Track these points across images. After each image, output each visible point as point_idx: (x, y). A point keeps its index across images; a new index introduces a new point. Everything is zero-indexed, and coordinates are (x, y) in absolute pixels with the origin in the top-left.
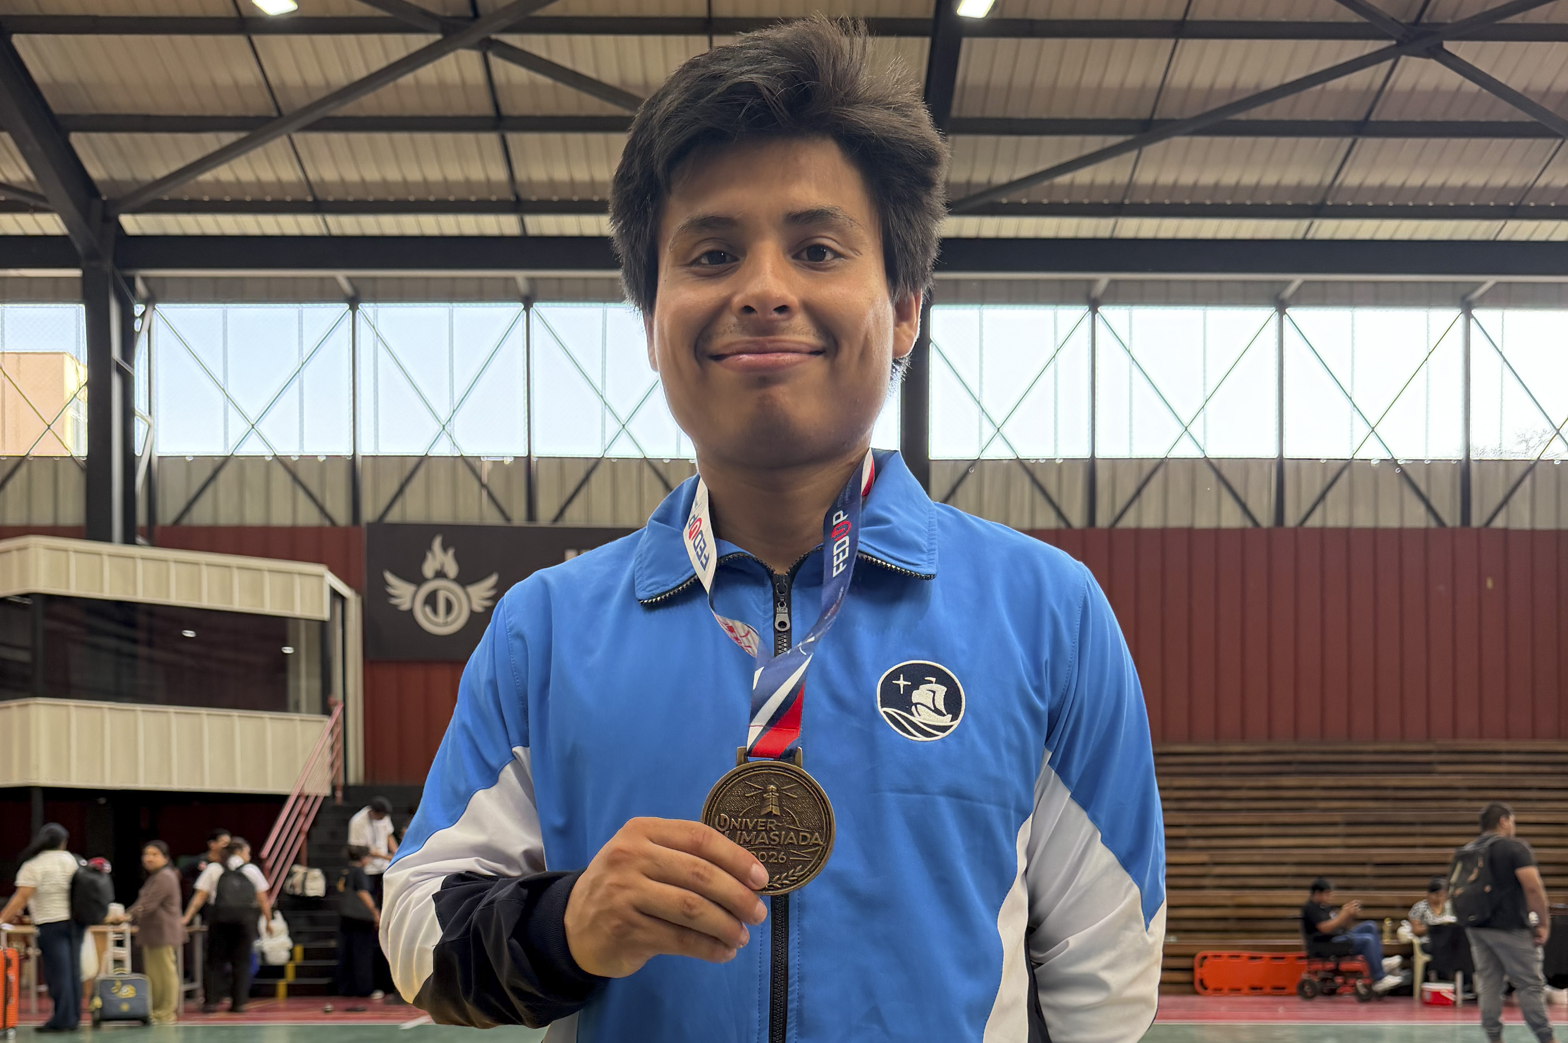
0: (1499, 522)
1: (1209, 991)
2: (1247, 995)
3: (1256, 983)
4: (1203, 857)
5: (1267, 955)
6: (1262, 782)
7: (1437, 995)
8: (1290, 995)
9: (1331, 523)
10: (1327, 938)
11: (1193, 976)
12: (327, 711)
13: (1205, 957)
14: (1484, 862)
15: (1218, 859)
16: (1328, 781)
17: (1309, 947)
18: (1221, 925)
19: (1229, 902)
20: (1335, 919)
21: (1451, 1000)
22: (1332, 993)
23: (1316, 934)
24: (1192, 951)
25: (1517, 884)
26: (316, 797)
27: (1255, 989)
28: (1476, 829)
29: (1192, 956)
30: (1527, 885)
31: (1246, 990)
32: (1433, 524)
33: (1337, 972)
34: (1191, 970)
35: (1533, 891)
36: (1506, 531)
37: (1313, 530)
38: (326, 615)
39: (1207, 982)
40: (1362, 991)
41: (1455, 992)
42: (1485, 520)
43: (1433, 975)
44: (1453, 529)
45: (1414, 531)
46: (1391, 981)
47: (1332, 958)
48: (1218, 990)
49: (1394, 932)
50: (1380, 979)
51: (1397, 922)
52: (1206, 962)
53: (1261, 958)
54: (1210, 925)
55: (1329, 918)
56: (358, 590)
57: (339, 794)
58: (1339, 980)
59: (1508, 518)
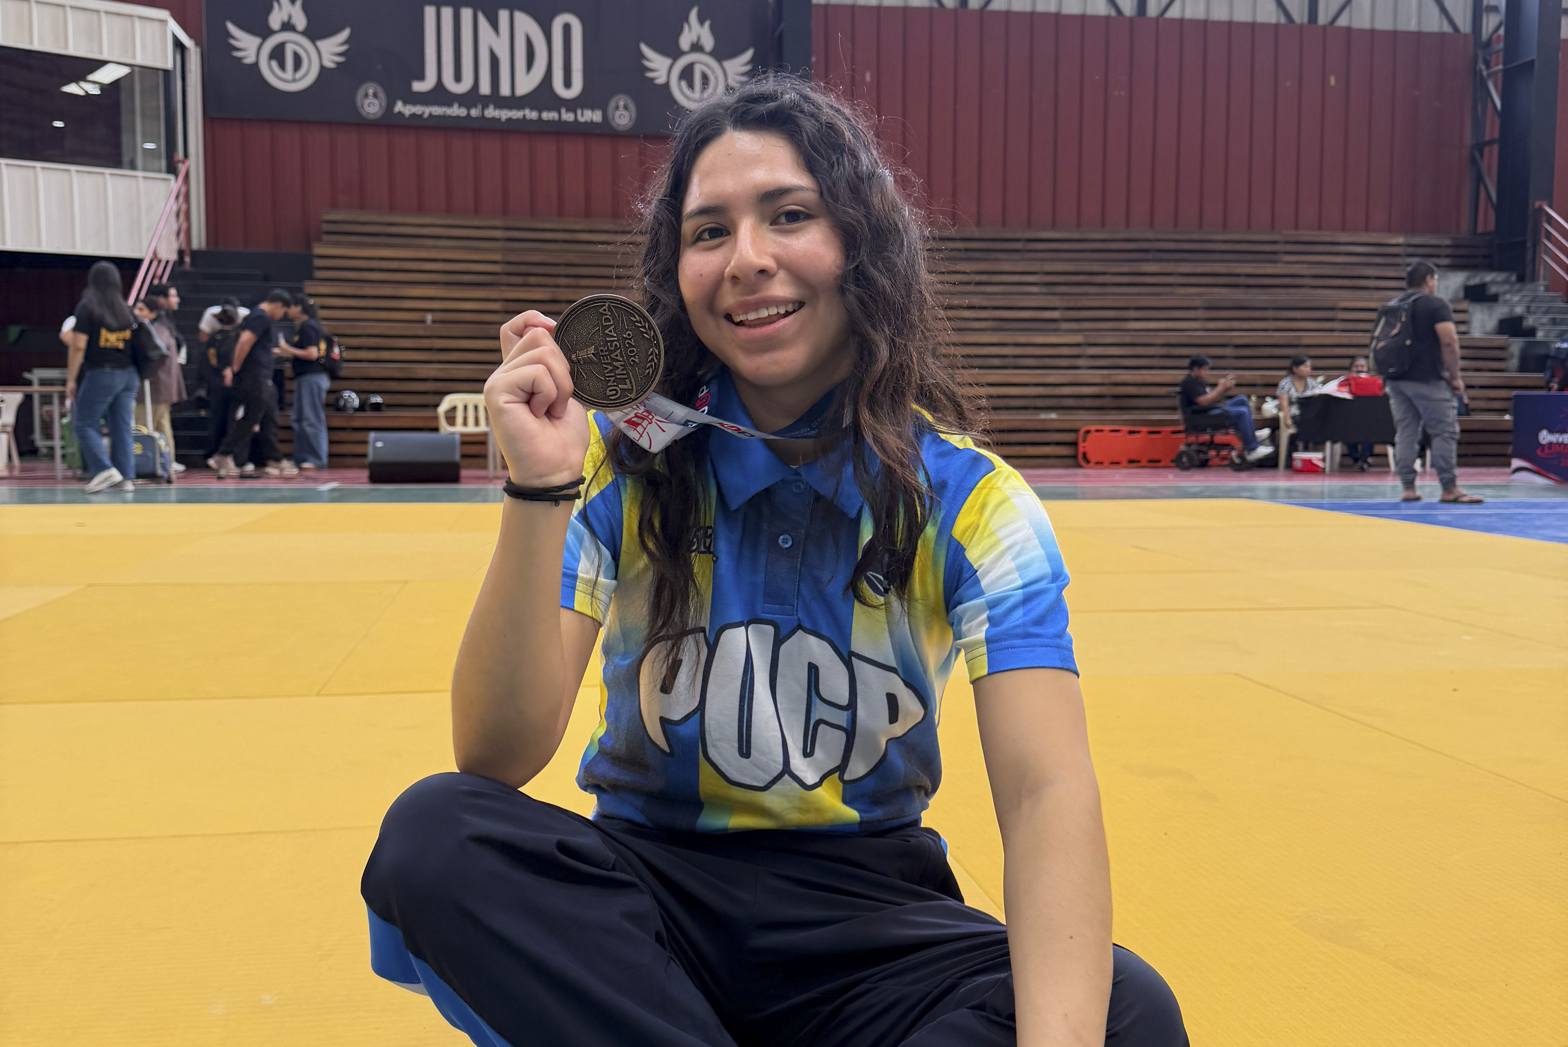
0: (1342, 22)
1: (1092, 464)
2: (1125, 467)
3: (1134, 457)
4: (1078, 338)
5: (1145, 429)
6: (1125, 268)
7: (1309, 462)
8: (1166, 467)
9: (1188, 15)
10: (1205, 410)
11: (1077, 449)
12: (172, 169)
13: (1088, 432)
14: (1406, 317)
15: (1092, 340)
16: (1187, 268)
17: (1186, 420)
18: (1098, 403)
19: (1106, 381)
20: (1211, 394)
21: (1321, 468)
22: (1204, 464)
23: (1195, 408)
24: (1076, 425)
25: (1435, 340)
26: (167, 262)
27: (1133, 462)
28: (1403, 284)
29: (1076, 431)
30: (1444, 340)
31: (1124, 463)
32: (1283, 20)
33: (1211, 445)
34: (1074, 444)
35: (1449, 345)
36: (1349, 30)
37: (1173, 21)
38: (169, 66)
39: (1090, 456)
40: (1237, 461)
41: (1324, 460)
42: (1329, 19)
43: (1301, 445)
44: (1301, 26)
45: (1265, 26)
46: (1264, 451)
47: (1209, 430)
48: (1100, 463)
49: (1259, 409)
50: (1253, 449)
51: (1262, 399)
52: (1090, 436)
53: (1139, 432)
54: (1088, 402)
55: (1205, 393)
56: (197, 43)
57: (187, 259)
58: (1212, 453)
59: (1351, 19)
